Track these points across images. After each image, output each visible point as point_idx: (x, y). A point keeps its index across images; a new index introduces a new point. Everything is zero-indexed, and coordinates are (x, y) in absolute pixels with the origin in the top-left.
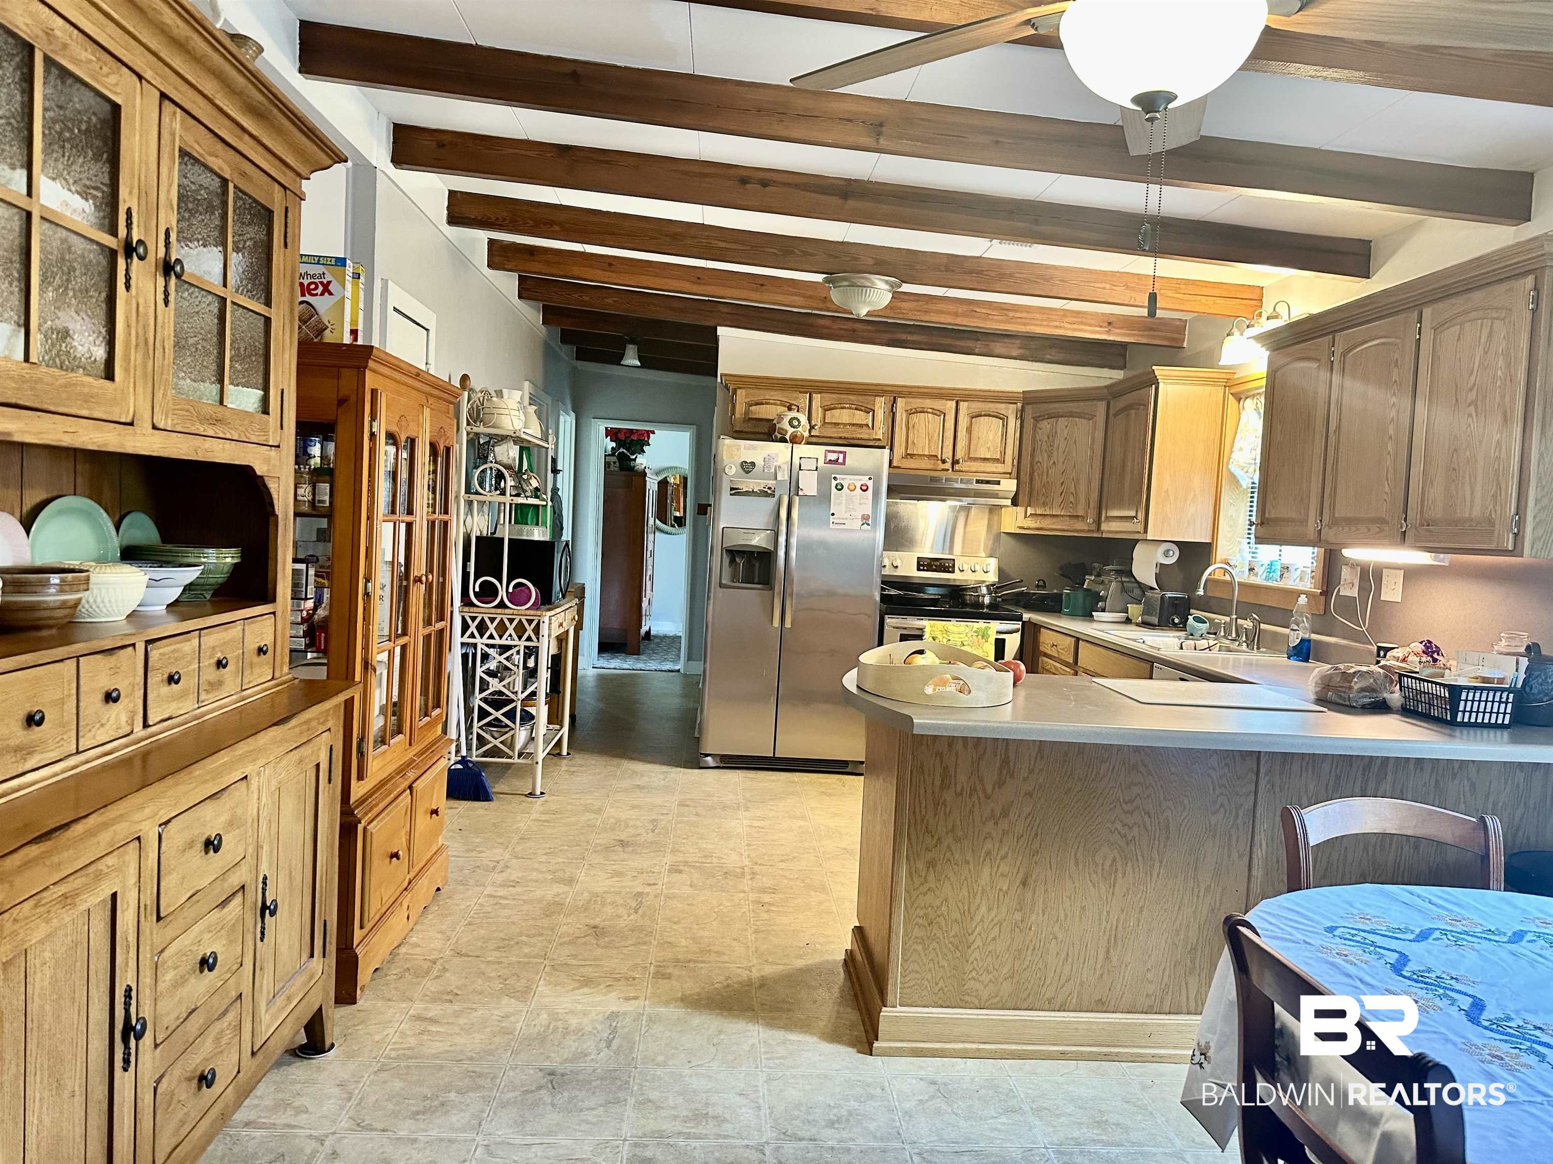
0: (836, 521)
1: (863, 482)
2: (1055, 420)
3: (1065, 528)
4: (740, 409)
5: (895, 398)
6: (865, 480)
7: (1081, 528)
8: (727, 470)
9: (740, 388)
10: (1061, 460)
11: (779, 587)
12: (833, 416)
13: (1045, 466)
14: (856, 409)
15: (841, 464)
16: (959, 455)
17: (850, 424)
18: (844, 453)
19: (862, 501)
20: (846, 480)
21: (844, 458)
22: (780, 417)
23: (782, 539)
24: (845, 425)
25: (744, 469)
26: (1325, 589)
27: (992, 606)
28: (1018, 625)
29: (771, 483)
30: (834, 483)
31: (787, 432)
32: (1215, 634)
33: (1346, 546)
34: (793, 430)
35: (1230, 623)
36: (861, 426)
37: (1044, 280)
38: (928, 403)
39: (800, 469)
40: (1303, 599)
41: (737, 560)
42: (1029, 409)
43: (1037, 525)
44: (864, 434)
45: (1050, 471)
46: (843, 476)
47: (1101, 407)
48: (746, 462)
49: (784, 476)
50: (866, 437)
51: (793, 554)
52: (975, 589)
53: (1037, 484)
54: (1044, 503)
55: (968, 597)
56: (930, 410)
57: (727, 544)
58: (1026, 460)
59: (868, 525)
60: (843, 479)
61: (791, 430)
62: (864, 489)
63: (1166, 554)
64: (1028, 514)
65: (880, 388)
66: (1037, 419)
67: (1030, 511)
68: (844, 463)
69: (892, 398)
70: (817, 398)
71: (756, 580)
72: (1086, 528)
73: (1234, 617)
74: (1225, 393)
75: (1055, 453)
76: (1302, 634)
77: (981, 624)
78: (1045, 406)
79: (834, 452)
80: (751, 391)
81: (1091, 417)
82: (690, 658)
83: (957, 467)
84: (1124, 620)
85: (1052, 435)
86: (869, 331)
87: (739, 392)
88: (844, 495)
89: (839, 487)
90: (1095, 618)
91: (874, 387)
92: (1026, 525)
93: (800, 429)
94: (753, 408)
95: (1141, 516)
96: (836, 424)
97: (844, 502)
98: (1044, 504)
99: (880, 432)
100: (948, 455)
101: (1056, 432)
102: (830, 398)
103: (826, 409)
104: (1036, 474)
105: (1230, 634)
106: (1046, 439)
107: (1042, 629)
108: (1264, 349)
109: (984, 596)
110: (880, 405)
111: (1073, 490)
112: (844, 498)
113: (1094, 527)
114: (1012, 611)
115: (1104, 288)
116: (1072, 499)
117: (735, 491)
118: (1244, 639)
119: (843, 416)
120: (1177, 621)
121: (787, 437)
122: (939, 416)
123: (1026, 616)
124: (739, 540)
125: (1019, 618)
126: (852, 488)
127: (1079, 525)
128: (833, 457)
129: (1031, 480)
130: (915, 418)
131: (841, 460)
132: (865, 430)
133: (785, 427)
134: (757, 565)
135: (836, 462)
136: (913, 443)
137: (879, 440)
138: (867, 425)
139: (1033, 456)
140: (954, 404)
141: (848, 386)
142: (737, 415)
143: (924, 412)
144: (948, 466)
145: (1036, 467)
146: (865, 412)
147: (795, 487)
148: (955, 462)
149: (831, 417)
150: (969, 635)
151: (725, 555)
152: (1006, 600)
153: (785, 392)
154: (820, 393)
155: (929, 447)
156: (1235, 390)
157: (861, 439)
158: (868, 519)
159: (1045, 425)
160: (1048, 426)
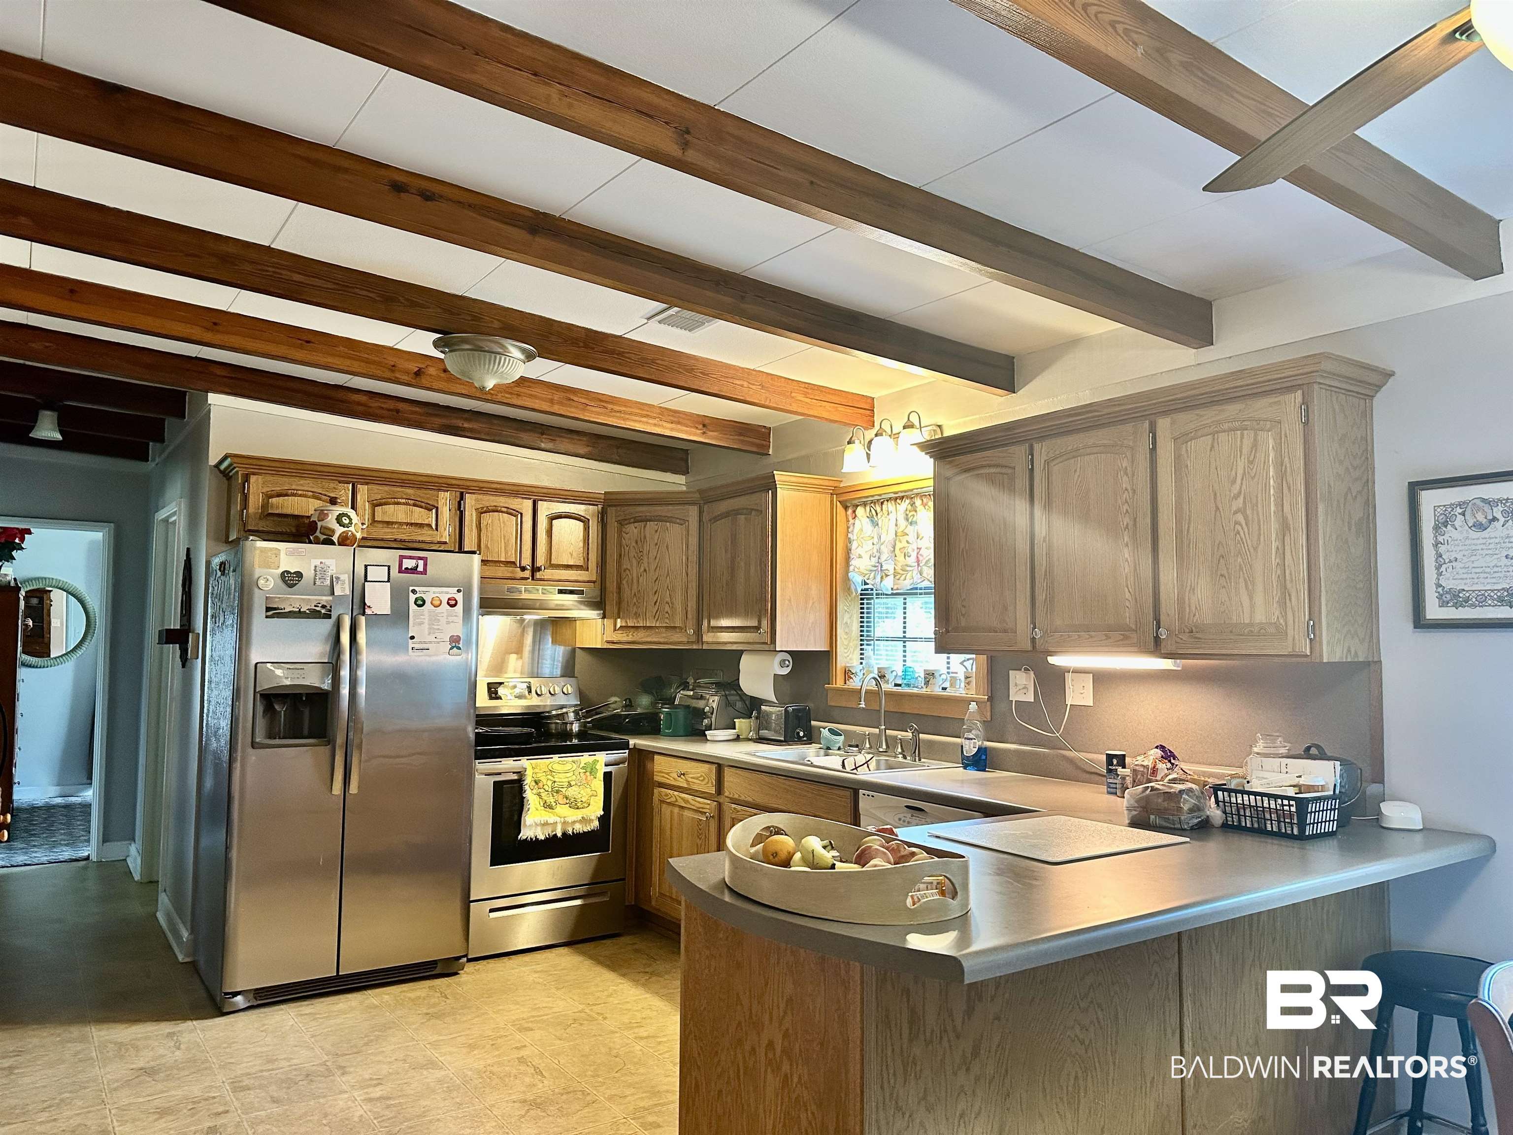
0: (417, 646)
1: (450, 596)
2: (643, 524)
3: (662, 640)
4: (255, 502)
5: (462, 494)
6: (452, 592)
7: (678, 640)
8: (261, 582)
9: (254, 474)
10: (653, 567)
11: (340, 740)
12: (384, 513)
13: (635, 575)
14: (415, 505)
15: (421, 573)
16: (541, 561)
17: (407, 524)
18: (425, 559)
19: (451, 619)
20: (429, 594)
21: (425, 565)
22: (323, 515)
23: (345, 673)
24: (401, 524)
25: (285, 581)
26: (990, 695)
27: (581, 735)
28: (624, 754)
29: (325, 599)
30: (412, 598)
31: (333, 531)
32: (857, 746)
33: (1052, 654)
34: (342, 529)
35: (879, 735)
36: (421, 526)
37: (687, 370)
38: (502, 501)
39: (366, 580)
40: (973, 706)
41: (277, 707)
42: (611, 511)
43: (630, 638)
44: (425, 535)
45: (641, 579)
46: (424, 589)
47: (693, 511)
48: (288, 572)
49: (343, 589)
50: (428, 539)
51: (362, 690)
52: (561, 716)
53: (627, 593)
54: (636, 613)
55: (553, 726)
56: (505, 510)
57: (265, 685)
58: (612, 566)
59: (459, 648)
60: (424, 592)
61: (339, 530)
62: (452, 603)
63: (782, 664)
64: (618, 626)
65: (444, 480)
66: (621, 523)
67: (619, 623)
68: (425, 572)
69: (458, 494)
70: (363, 491)
71: (306, 732)
72: (685, 640)
73: (883, 727)
74: (832, 501)
75: (645, 559)
76: (979, 743)
77: (586, 758)
78: (632, 509)
79: (411, 558)
80: (269, 478)
81: (683, 521)
82: (106, 838)
83: (538, 575)
84: (735, 737)
85: (641, 541)
86: (415, 413)
87: (253, 479)
88: (426, 613)
89: (420, 602)
90: (709, 738)
91: (436, 480)
92: (615, 639)
93: (352, 529)
94: (274, 500)
95: (765, 624)
96: (388, 523)
97: (426, 621)
98: (637, 615)
99: (446, 533)
100: (527, 561)
101: (645, 537)
102: (380, 492)
103: (375, 505)
104: (624, 582)
105: (881, 746)
106: (634, 544)
107: (656, 757)
108: (928, 457)
109: (572, 724)
110: (445, 501)
111: (668, 600)
112: (426, 617)
113: (693, 639)
114: (611, 739)
115: (742, 386)
116: (667, 608)
117: (273, 612)
118: (900, 750)
119: (398, 513)
120: (801, 734)
121: (335, 539)
122: (516, 516)
123: (632, 742)
124: (283, 678)
125: (625, 746)
126: (437, 603)
127: (677, 637)
128: (408, 564)
129: (619, 588)
130: (487, 518)
131: (420, 569)
132: (426, 531)
133: (330, 526)
134: (307, 712)
135: (414, 570)
136: (487, 546)
137: (445, 543)
138: (430, 526)
139: (619, 562)
140: (529, 504)
141: (404, 477)
142: (251, 510)
143: (497, 511)
144: (527, 574)
145: (624, 575)
146: (426, 508)
147: (361, 605)
148: (535, 569)
149: (381, 513)
150: (577, 773)
151: (258, 703)
152: (599, 724)
153: (319, 481)
154: (367, 484)
155: (506, 552)
156: (844, 498)
157: (423, 542)
158: (458, 642)
159: (633, 530)
160: (635, 531)
